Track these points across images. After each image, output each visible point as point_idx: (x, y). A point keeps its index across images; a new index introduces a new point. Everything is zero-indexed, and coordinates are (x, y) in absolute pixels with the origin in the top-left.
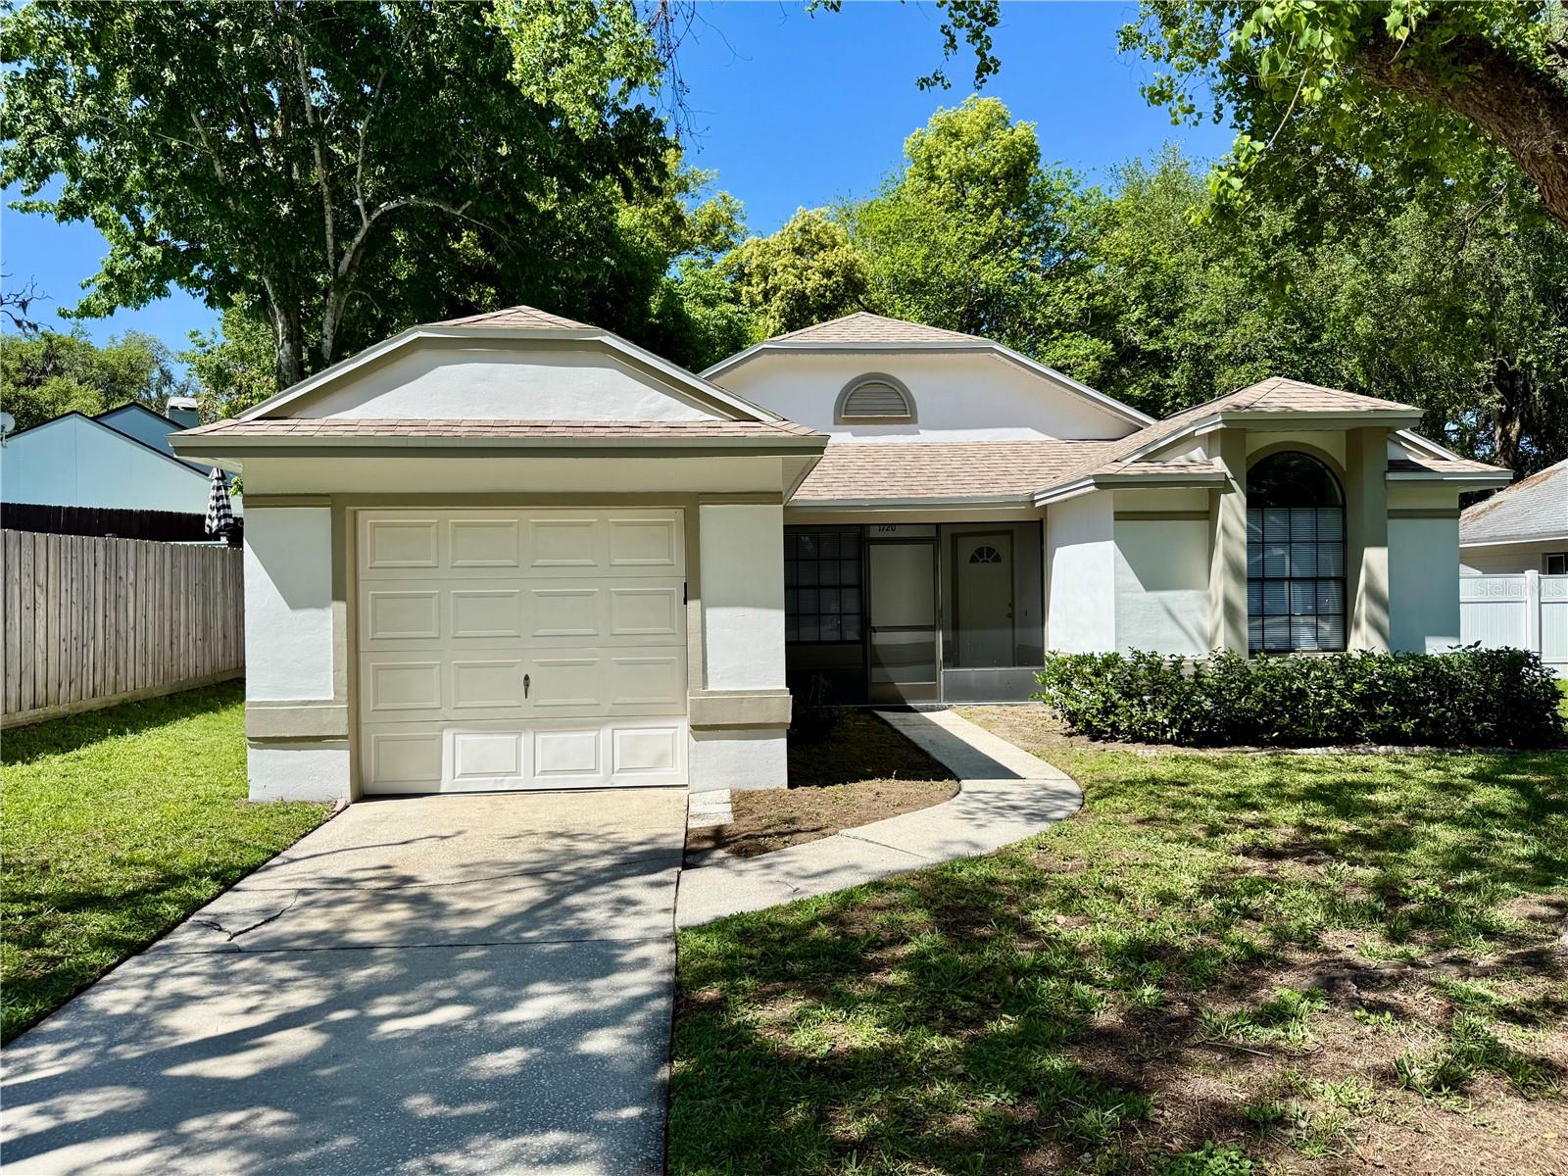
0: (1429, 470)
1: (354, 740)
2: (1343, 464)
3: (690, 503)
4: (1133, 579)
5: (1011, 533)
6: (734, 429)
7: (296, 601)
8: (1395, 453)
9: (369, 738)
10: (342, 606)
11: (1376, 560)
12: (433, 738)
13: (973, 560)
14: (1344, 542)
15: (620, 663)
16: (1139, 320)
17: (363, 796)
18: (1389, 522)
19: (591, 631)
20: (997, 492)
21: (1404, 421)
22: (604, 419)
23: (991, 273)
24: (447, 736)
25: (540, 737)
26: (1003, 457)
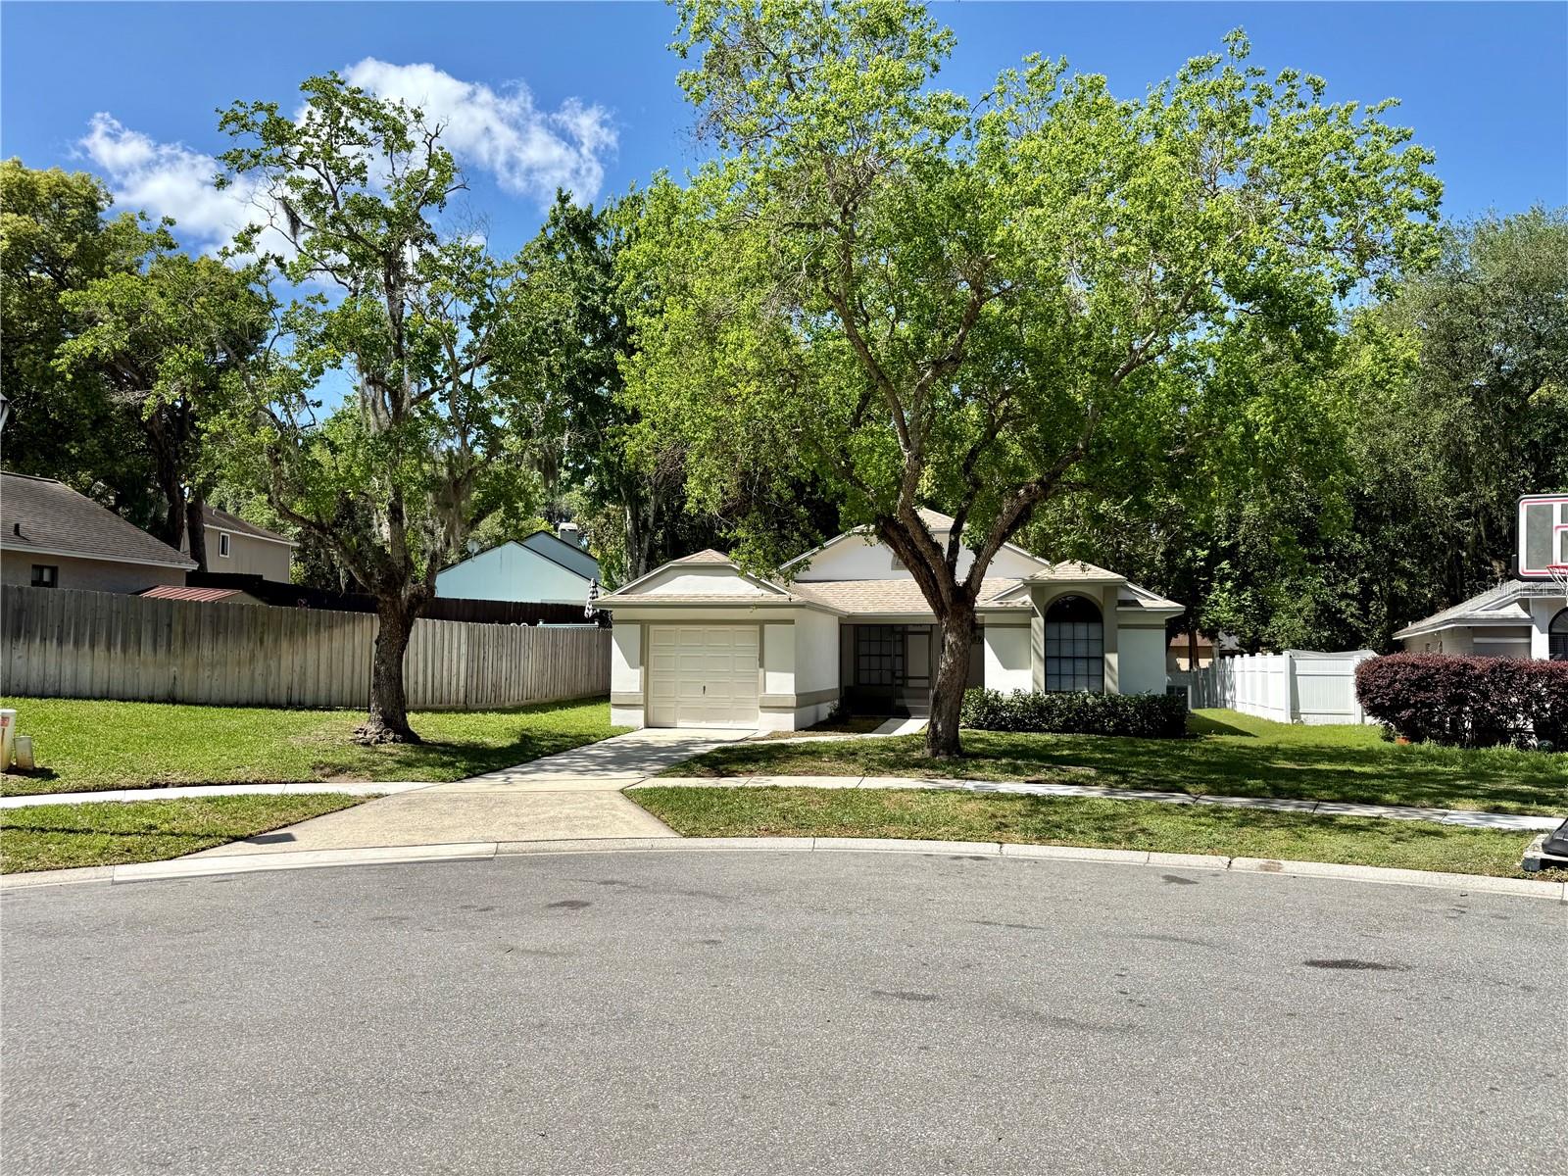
1: (646, 706)
2: (1102, 604)
3: (761, 623)
6: (774, 598)
8: (1125, 596)
9: (651, 706)
10: (643, 667)
12: (672, 707)
14: (1099, 645)
15: (738, 683)
17: (648, 726)
19: (727, 671)
22: (734, 595)
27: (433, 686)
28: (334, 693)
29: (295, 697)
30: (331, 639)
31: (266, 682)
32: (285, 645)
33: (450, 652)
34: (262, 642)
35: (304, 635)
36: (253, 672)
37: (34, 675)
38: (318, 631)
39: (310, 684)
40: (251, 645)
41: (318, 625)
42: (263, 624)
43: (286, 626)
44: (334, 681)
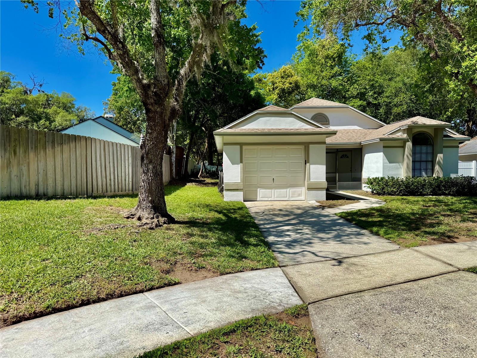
0: (453, 137)
1: (244, 190)
2: (433, 135)
3: (308, 144)
4: (387, 161)
5: (351, 151)
7: (233, 163)
8: (445, 133)
9: (246, 190)
10: (242, 164)
11: (440, 157)
12: (256, 190)
13: (341, 157)
14: (433, 153)
15: (291, 176)
16: (371, 95)
17: (244, 200)
18: (444, 149)
19: (286, 170)
20: (352, 141)
21: (447, 127)
22: (291, 128)
23: (334, 83)
24: (259, 190)
25: (276, 190)
26: (351, 133)
27: (118, 182)
29: (41, 191)
31: (20, 181)
32: (32, 155)
33: (125, 162)
34: (15, 153)
35: (45, 149)
36: (10, 176)
38: (53, 147)
39: (50, 181)
40: (7, 154)
41: (53, 142)
42: (15, 140)
43: (32, 141)
44: (65, 179)
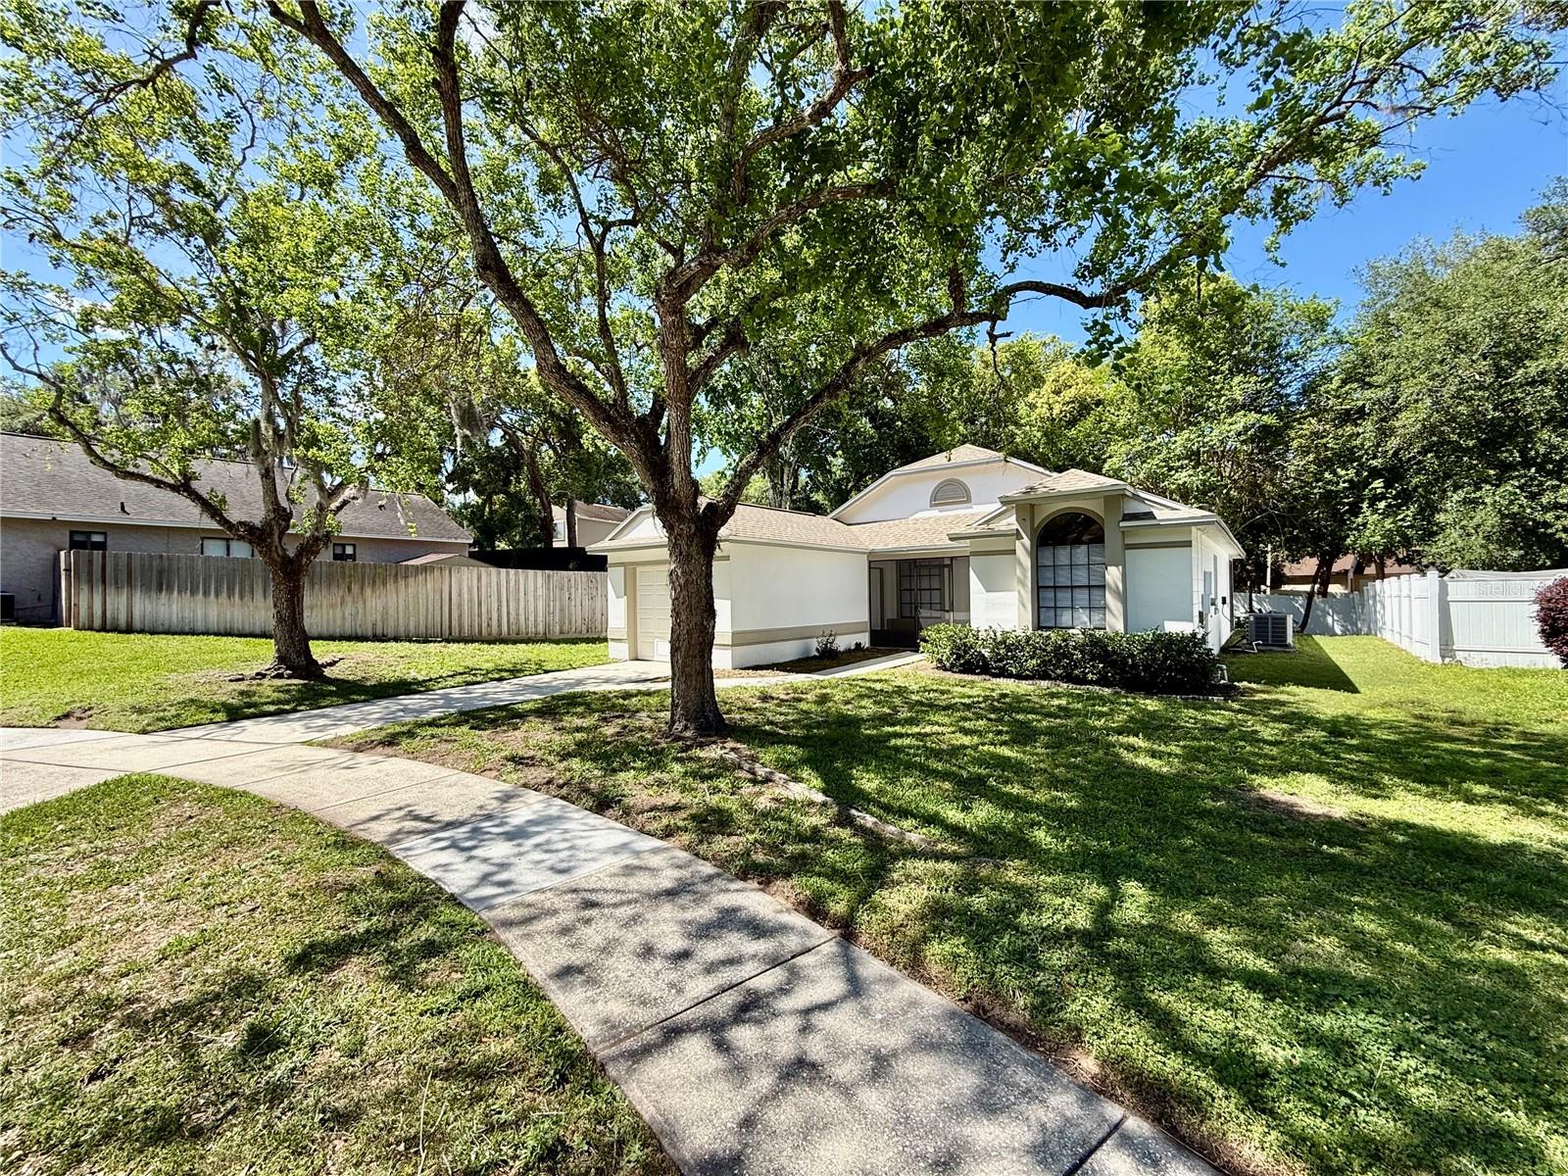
0: (1153, 518)
1: (631, 641)
2: (1103, 518)
4: (980, 587)
9: (638, 641)
11: (1114, 574)
14: (1105, 564)
17: (635, 658)
18: (1125, 552)
27: (508, 622)
28: (412, 627)
29: (379, 631)
30: (406, 586)
31: (355, 620)
33: (526, 594)
36: (344, 613)
37: (174, 620)
40: (341, 592)
